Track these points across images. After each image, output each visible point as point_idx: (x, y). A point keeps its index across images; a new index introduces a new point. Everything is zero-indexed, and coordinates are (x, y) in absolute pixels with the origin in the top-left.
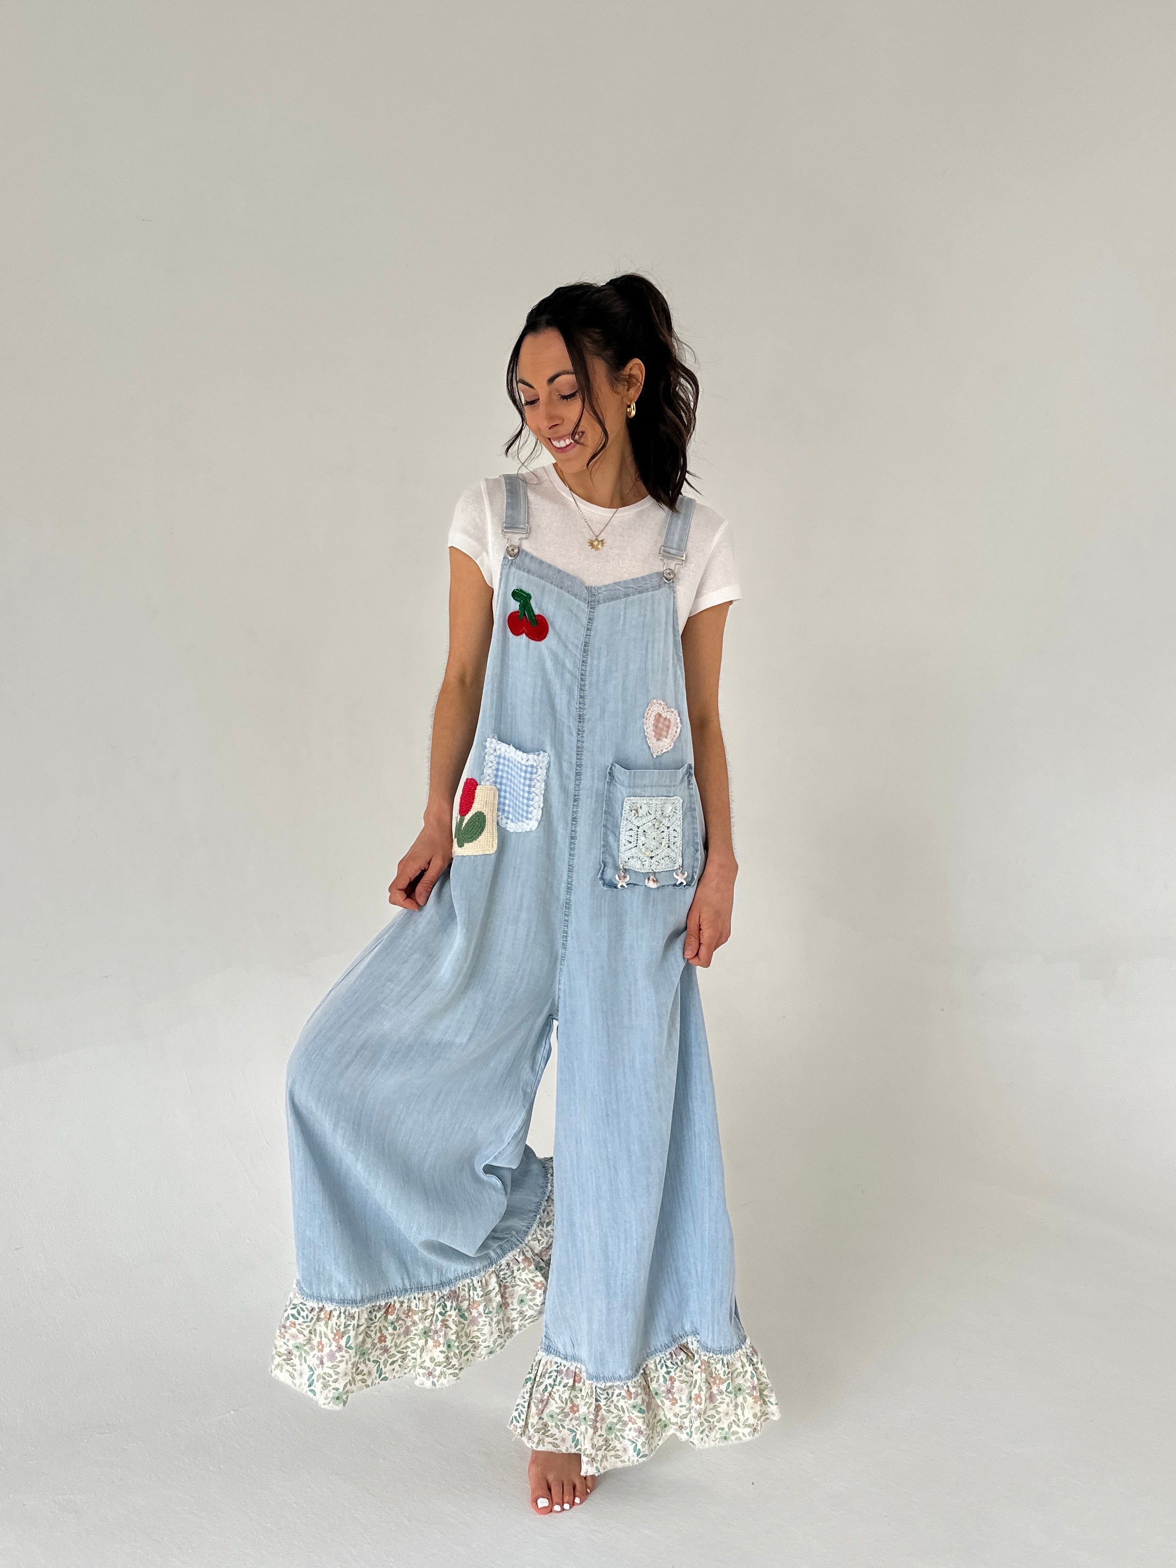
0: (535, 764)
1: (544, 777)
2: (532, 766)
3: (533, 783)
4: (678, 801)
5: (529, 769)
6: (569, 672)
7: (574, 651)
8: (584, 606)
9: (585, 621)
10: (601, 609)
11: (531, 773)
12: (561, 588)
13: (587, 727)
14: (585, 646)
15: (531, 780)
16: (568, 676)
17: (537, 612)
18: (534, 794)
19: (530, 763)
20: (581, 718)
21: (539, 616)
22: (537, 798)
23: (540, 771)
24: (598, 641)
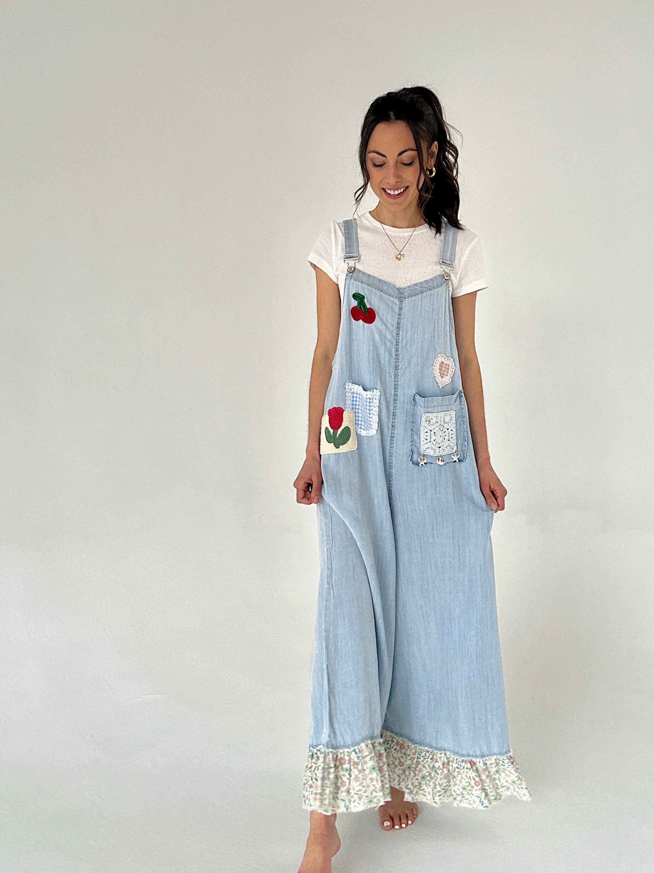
0: (371, 397)
1: (378, 404)
2: (370, 398)
3: (371, 408)
4: (453, 413)
5: (368, 400)
6: (389, 341)
7: (391, 328)
8: (396, 301)
9: (397, 310)
10: (406, 301)
11: (370, 402)
12: (382, 291)
13: (400, 372)
14: (398, 324)
15: (370, 406)
16: (388, 343)
17: (368, 306)
18: (372, 415)
19: (368, 397)
20: (396, 368)
21: (370, 308)
22: (374, 417)
23: (375, 401)
24: (406, 322)
